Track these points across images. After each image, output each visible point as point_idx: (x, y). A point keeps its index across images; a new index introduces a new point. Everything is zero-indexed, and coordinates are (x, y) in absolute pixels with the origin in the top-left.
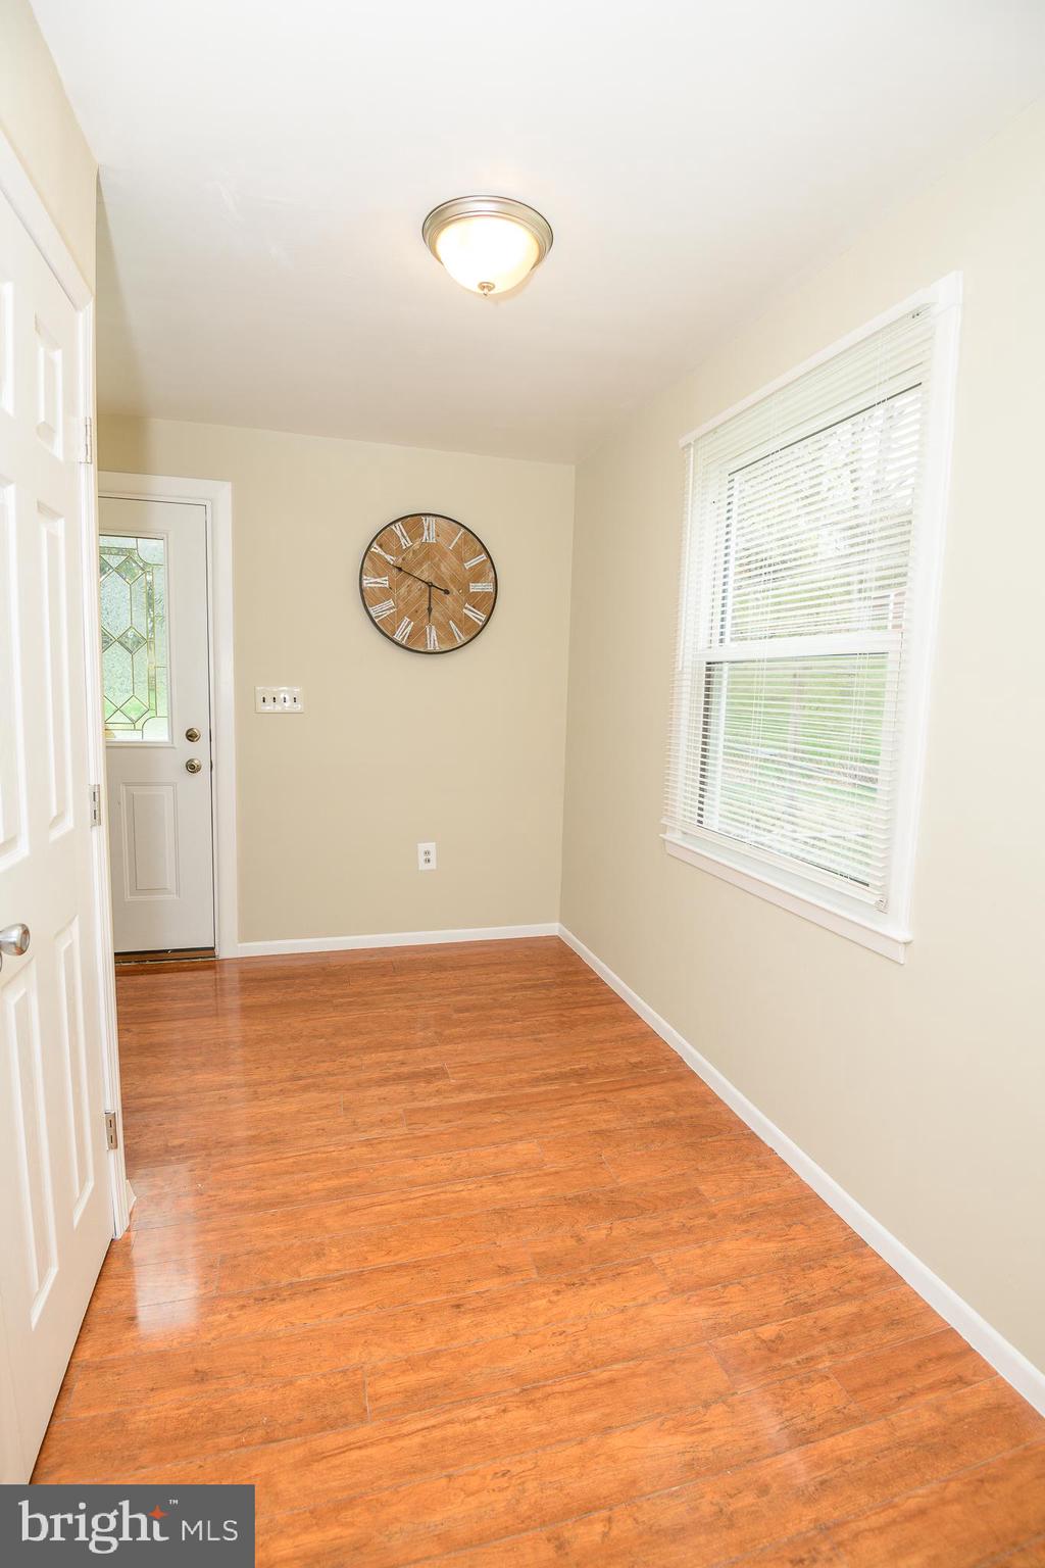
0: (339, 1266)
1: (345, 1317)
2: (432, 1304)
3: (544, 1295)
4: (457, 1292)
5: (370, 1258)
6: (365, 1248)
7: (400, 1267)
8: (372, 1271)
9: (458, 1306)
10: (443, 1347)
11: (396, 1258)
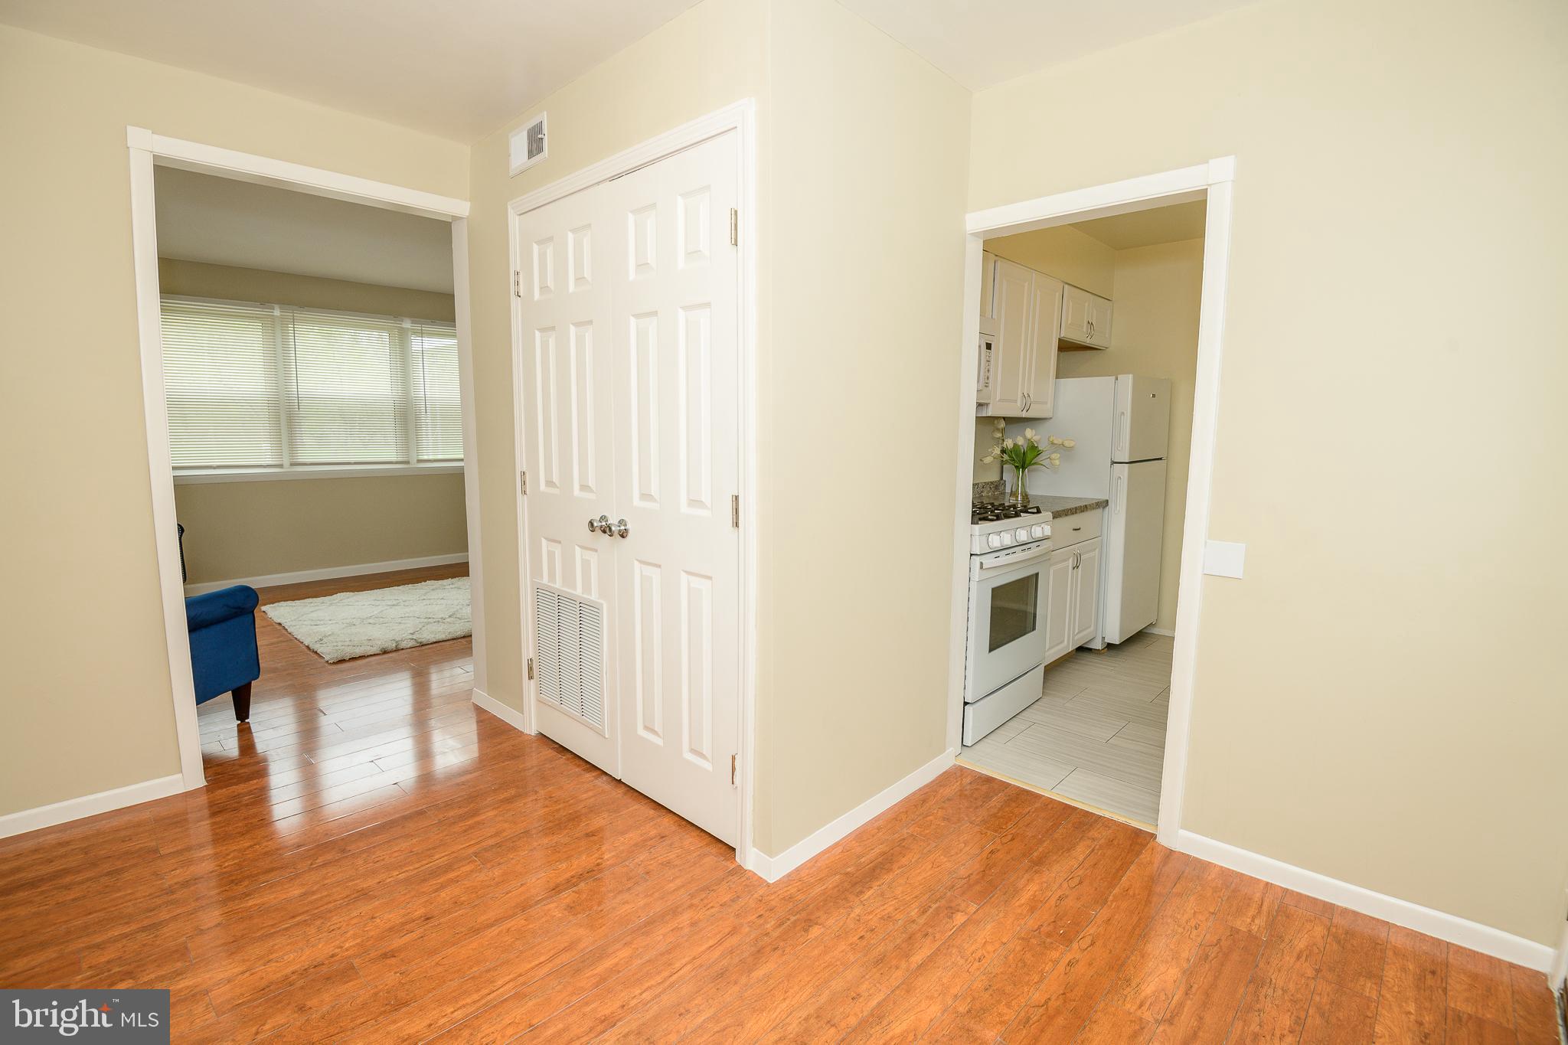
0: (546, 908)
1: (519, 884)
2: (450, 913)
3: (347, 950)
4: (432, 926)
5: (523, 921)
6: (531, 926)
7: (492, 925)
8: (515, 914)
9: (428, 919)
10: (433, 895)
11: (500, 929)
